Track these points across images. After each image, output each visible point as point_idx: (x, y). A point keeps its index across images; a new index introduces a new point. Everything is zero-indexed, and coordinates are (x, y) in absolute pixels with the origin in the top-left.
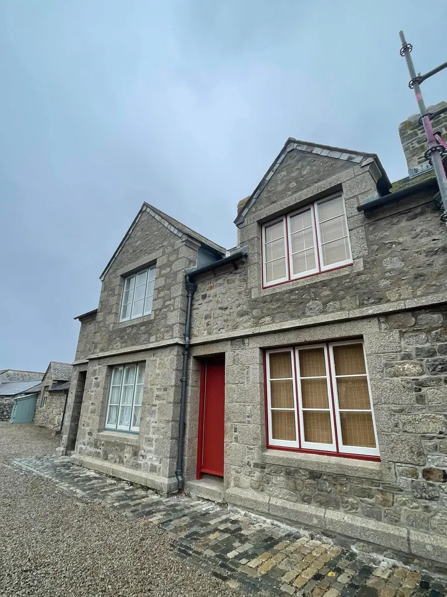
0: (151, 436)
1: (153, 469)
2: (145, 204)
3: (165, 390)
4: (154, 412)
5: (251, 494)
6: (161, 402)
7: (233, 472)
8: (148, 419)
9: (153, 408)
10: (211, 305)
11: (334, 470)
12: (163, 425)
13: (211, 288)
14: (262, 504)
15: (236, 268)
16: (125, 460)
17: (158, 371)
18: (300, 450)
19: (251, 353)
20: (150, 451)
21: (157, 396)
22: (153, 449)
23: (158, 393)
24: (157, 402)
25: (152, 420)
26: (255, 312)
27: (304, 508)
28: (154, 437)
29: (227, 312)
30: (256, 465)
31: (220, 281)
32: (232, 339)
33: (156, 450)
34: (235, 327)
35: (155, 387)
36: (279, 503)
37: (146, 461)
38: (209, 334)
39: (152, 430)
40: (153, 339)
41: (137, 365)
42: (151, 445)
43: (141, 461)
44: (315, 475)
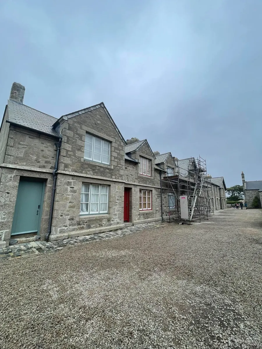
0: (116, 213)
1: (118, 223)
2: (102, 103)
3: (121, 197)
4: (117, 205)
5: (138, 221)
6: (119, 201)
7: (134, 218)
8: (114, 207)
9: (116, 203)
10: (129, 172)
11: (149, 212)
12: (121, 209)
13: (128, 167)
14: (140, 222)
15: (135, 165)
16: (103, 225)
17: (117, 190)
18: (143, 210)
19: (137, 189)
20: (116, 218)
21: (117, 199)
22: (117, 217)
23: (118, 198)
24: (117, 201)
25: (116, 207)
26: (139, 179)
27: (146, 220)
28: (117, 213)
29: (132, 176)
30: (138, 215)
31: (131, 166)
32: (134, 185)
33: (118, 217)
34: (134, 182)
35: (116, 196)
36: (142, 221)
37: (114, 222)
38: (128, 181)
39: (116, 211)
40: (114, 177)
41: (100, 185)
42: (117, 216)
43: (112, 222)
44: (147, 214)
